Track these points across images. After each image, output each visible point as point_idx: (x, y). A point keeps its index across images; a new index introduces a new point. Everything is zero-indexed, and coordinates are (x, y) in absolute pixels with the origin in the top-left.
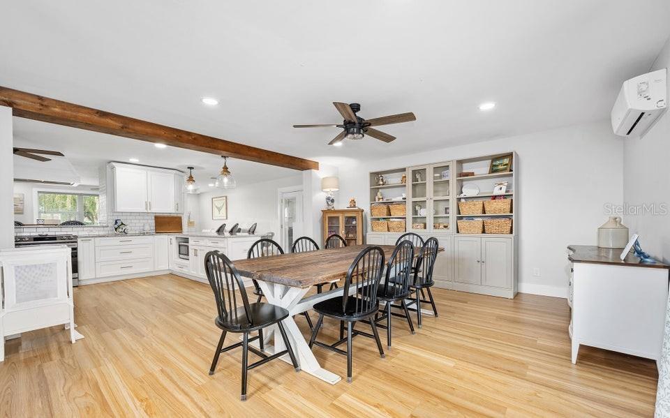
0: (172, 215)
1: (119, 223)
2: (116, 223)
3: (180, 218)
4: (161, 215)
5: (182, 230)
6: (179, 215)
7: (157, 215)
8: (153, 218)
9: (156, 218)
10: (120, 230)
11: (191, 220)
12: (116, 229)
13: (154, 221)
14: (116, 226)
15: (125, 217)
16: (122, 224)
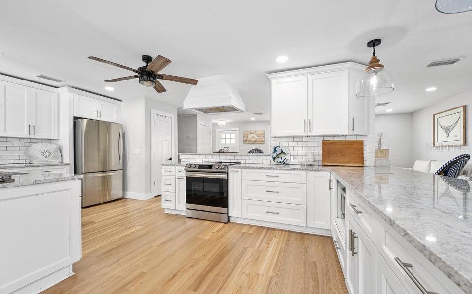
0: (348, 139)
1: (279, 151)
2: (275, 150)
3: (361, 143)
4: (331, 139)
5: (362, 162)
6: (359, 139)
7: (325, 139)
8: (320, 144)
9: (324, 143)
10: (279, 160)
11: (383, 147)
12: (274, 159)
13: (320, 149)
14: (275, 155)
15: (286, 144)
16: (282, 152)
